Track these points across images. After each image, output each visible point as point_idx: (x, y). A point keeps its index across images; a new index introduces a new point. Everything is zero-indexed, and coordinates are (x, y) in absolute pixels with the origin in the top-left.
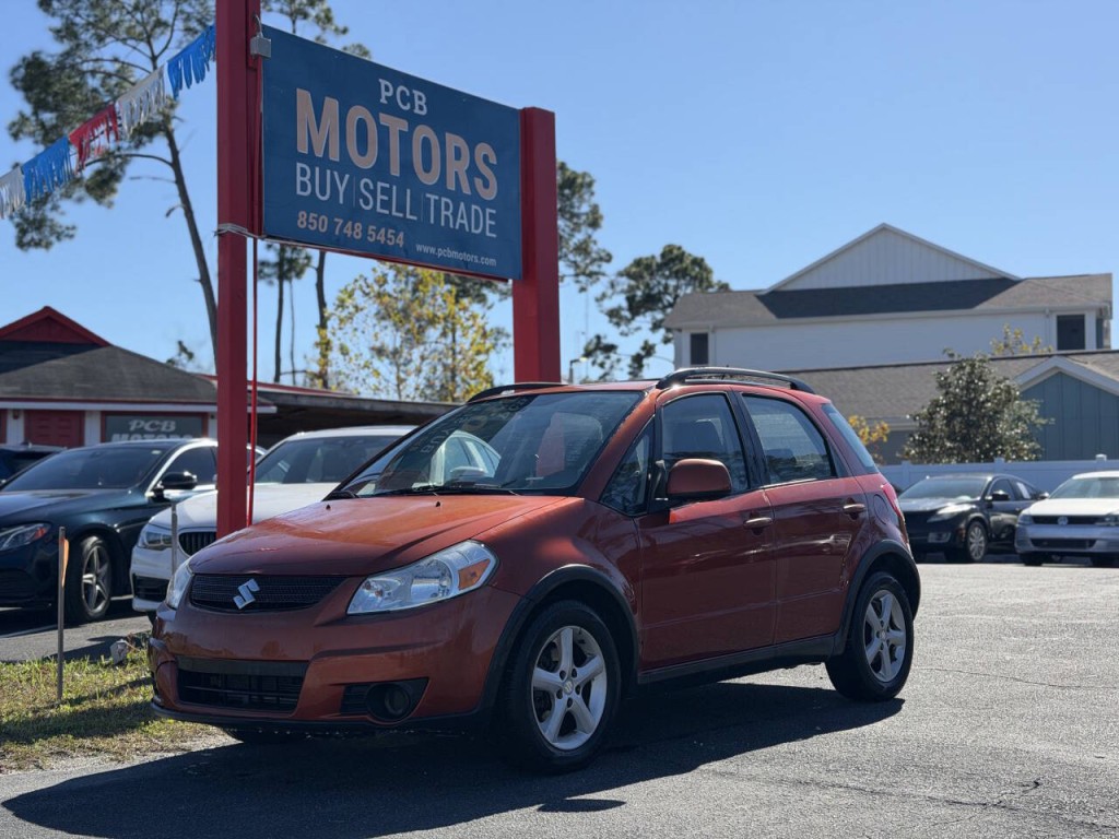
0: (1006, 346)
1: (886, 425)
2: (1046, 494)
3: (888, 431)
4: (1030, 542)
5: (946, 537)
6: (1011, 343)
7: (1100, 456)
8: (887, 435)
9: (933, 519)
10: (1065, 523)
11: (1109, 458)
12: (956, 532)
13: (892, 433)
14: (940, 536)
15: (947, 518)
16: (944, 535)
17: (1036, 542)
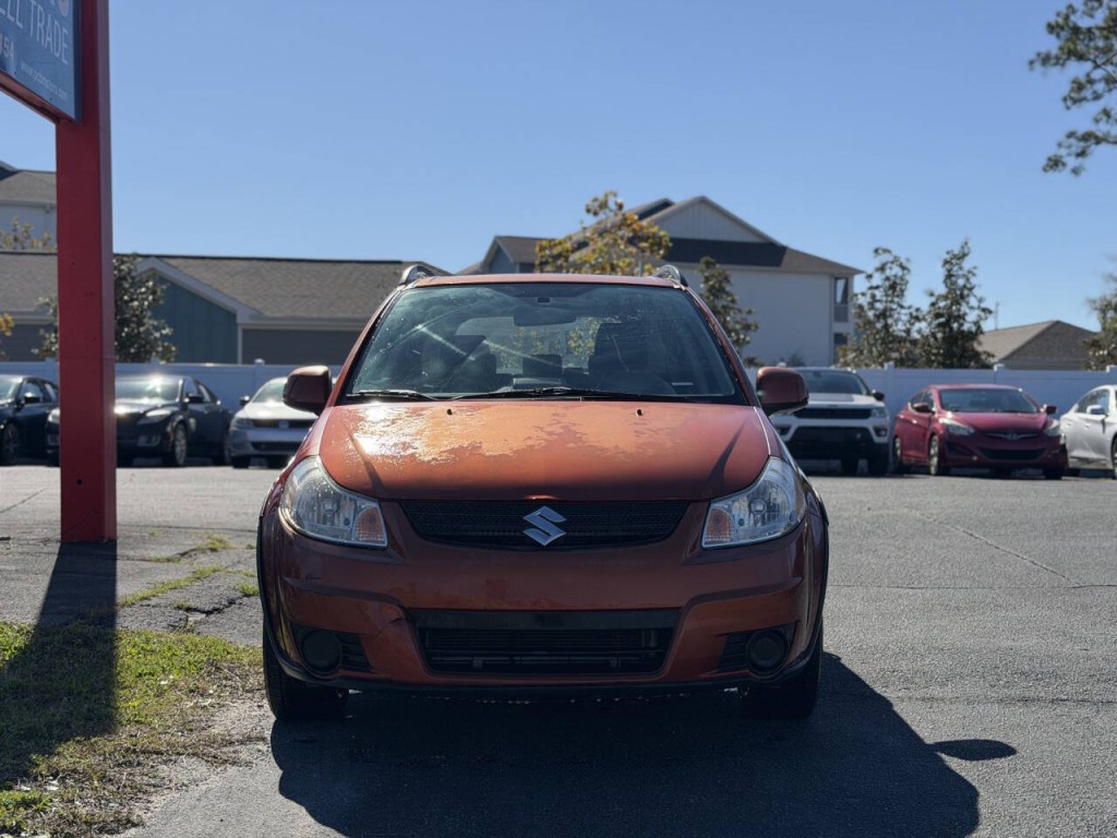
0: (16, 239)
1: (9, 318)
2: (247, 398)
3: (12, 324)
4: (249, 445)
5: (156, 441)
6: (20, 237)
7: (259, 361)
8: (11, 329)
9: (142, 422)
10: (286, 426)
11: (267, 363)
12: (165, 436)
13: (16, 326)
14: (149, 440)
15: (156, 421)
16: (154, 439)
17: (256, 445)
